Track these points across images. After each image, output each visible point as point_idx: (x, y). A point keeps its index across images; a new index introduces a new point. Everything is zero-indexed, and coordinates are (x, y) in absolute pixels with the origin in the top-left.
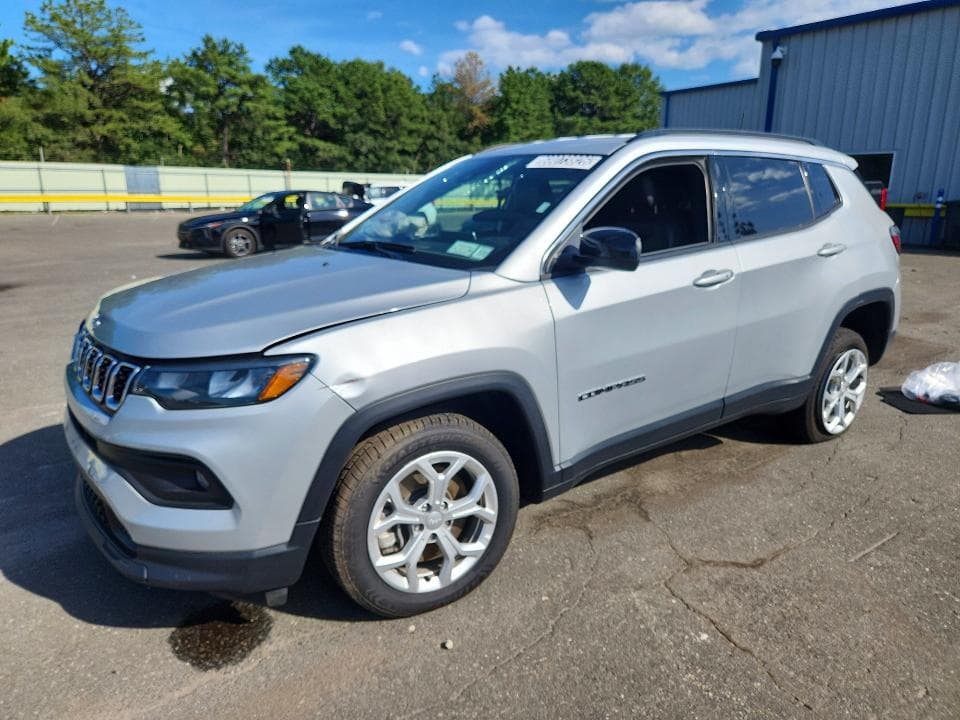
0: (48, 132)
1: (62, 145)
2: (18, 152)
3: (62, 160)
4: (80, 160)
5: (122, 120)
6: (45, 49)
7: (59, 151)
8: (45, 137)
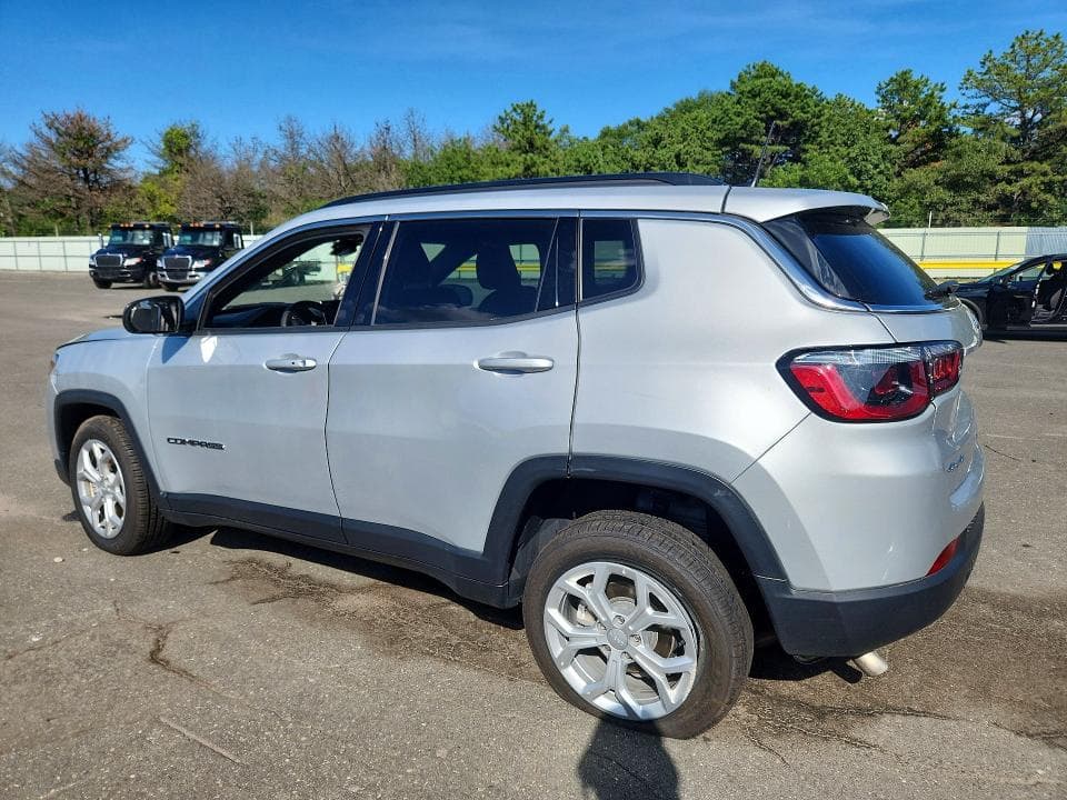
0: (947, 196)
1: (960, 207)
2: (909, 218)
3: (957, 224)
4: (980, 223)
5: (1045, 174)
6: (980, 106)
7: (955, 215)
8: (942, 201)
